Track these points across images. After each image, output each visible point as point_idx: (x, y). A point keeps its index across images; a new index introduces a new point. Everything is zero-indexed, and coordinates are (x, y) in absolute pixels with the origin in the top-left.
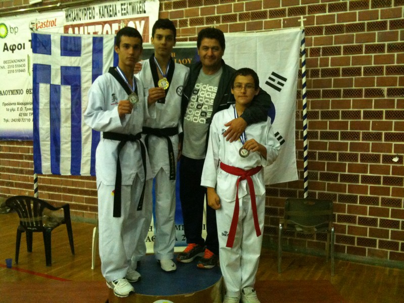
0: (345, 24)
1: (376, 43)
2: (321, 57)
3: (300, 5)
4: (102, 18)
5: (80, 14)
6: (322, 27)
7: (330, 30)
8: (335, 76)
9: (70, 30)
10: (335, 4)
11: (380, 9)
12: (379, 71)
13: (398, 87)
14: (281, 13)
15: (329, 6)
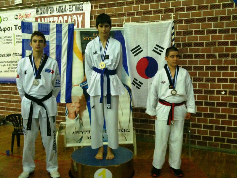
0: (195, 18)
1: (212, 29)
2: (182, 36)
3: (171, 8)
4: (57, 13)
5: (45, 11)
6: (183, 20)
7: (187, 21)
8: (190, 47)
9: (39, 20)
10: (190, 7)
11: (214, 10)
12: (213, 44)
13: (224, 53)
14: (160, 12)
15: (186, 8)
